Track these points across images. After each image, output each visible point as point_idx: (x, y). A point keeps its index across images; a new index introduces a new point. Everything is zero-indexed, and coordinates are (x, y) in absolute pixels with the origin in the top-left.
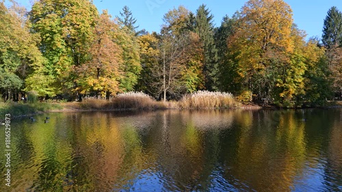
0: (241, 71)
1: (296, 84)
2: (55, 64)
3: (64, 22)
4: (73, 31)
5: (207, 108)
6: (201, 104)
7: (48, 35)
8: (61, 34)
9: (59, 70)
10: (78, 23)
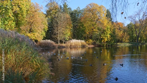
0: (87, 32)
1: (107, 37)
2: (6, 25)
3: (14, 4)
4: (18, 9)
5: (77, 47)
6: (75, 45)
7: (3, 9)
8: (12, 10)
9: (8, 28)
10: (21, 5)
